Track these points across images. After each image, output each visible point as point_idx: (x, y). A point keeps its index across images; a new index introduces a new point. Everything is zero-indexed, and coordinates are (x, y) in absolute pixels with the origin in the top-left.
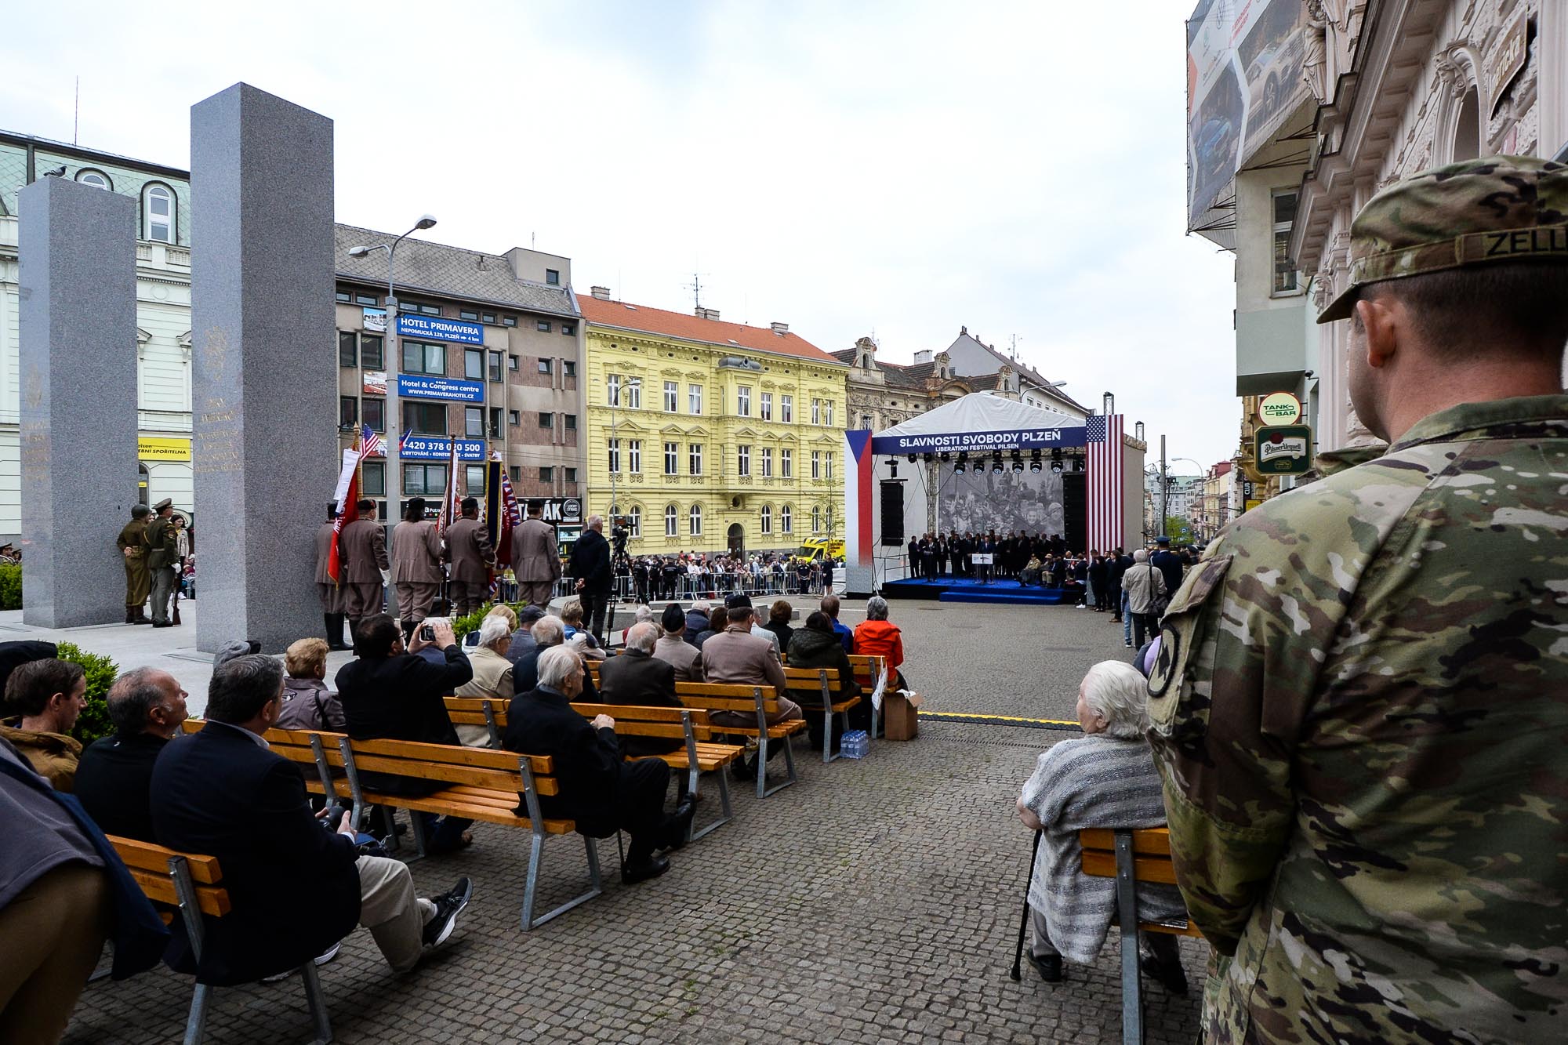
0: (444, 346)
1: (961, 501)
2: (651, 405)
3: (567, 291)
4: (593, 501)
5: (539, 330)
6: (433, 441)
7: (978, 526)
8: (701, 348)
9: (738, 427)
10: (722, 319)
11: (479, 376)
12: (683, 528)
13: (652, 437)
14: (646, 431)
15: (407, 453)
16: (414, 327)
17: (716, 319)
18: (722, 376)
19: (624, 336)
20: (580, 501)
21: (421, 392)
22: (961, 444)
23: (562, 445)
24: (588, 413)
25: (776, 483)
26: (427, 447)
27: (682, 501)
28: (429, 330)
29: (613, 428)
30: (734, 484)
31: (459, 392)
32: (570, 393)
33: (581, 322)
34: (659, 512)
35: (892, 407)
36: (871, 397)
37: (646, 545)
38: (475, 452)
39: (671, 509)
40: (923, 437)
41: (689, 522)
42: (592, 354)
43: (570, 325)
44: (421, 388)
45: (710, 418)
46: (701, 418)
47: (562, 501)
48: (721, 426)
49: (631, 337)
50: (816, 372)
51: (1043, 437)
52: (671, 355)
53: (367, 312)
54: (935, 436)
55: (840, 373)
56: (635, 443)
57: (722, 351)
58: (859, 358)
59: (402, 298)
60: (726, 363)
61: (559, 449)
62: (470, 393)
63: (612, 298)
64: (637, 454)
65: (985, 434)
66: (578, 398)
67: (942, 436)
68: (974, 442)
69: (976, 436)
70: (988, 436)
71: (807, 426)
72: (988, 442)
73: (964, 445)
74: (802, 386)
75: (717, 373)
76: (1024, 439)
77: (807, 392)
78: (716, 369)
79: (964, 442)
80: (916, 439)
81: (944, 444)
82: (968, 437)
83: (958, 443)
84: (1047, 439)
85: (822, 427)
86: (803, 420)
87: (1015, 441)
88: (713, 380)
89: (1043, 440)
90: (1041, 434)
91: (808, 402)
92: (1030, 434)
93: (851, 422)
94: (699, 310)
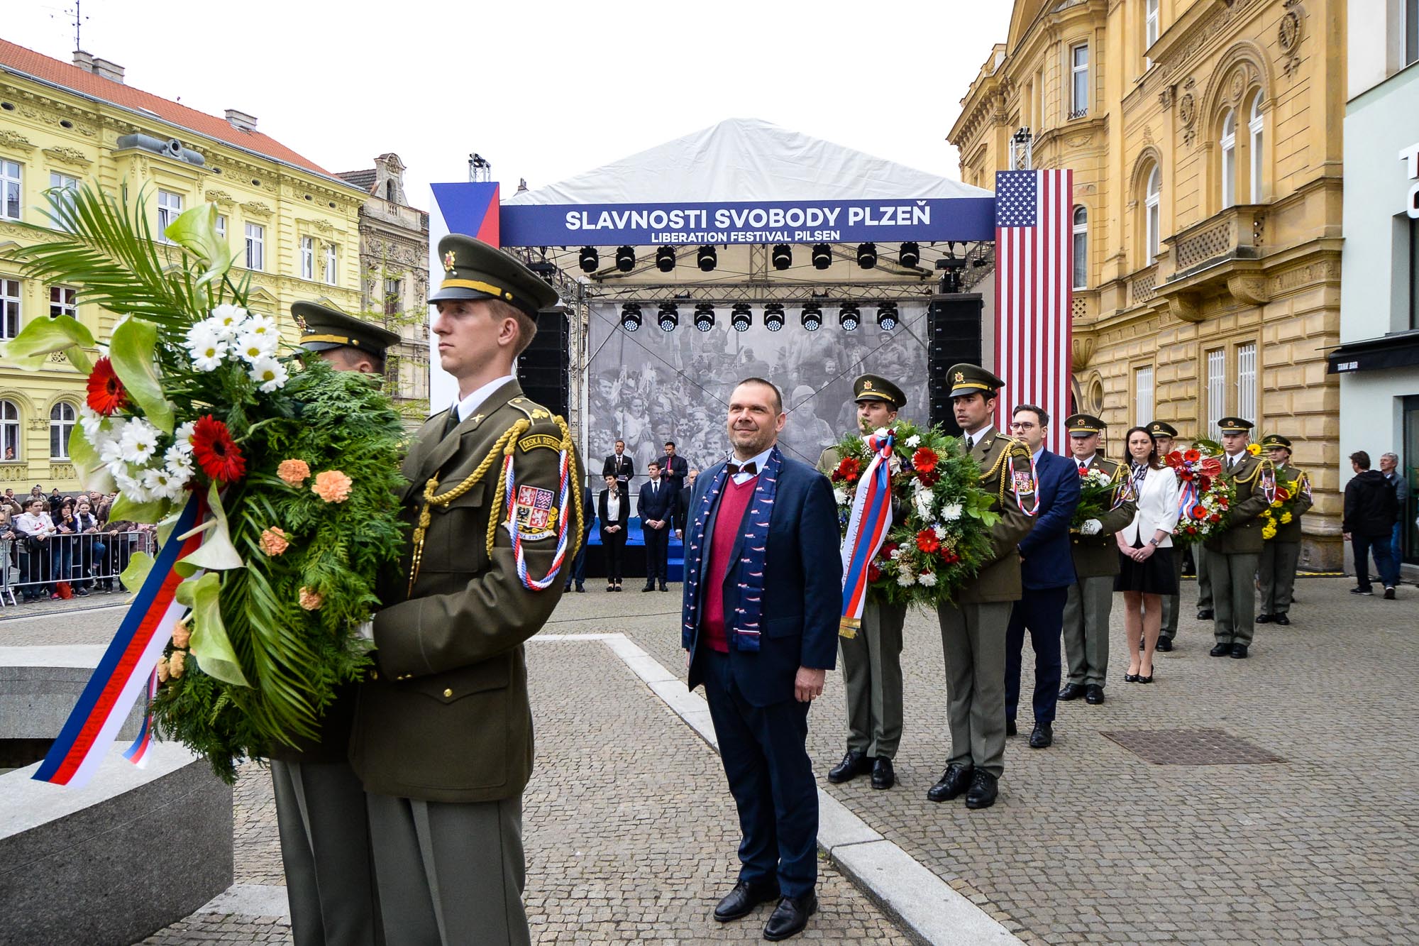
1: (632, 383)
7: (663, 428)
8: (79, 106)
10: (127, 81)
17: (117, 79)
18: (124, 168)
22: (712, 227)
27: (33, 394)
39: (8, 407)
40: (621, 209)
41: (48, 434)
50: (309, 193)
51: (894, 217)
52: (6, 107)
54: (651, 208)
57: (125, 120)
58: (380, 182)
60: (134, 143)
65: (767, 206)
67: (668, 208)
68: (739, 224)
69: (746, 211)
70: (772, 211)
71: (290, 279)
72: (772, 224)
73: (718, 230)
74: (283, 212)
75: (115, 160)
76: (852, 220)
77: (292, 222)
78: (112, 151)
79: (718, 224)
80: (605, 214)
81: (672, 224)
82: (727, 213)
83: (704, 225)
84: (900, 222)
85: (319, 285)
86: (283, 267)
87: (832, 223)
88: (105, 171)
89: (893, 223)
90: (890, 210)
91: (294, 240)
92: (868, 210)
93: (368, 284)
94: (82, 57)
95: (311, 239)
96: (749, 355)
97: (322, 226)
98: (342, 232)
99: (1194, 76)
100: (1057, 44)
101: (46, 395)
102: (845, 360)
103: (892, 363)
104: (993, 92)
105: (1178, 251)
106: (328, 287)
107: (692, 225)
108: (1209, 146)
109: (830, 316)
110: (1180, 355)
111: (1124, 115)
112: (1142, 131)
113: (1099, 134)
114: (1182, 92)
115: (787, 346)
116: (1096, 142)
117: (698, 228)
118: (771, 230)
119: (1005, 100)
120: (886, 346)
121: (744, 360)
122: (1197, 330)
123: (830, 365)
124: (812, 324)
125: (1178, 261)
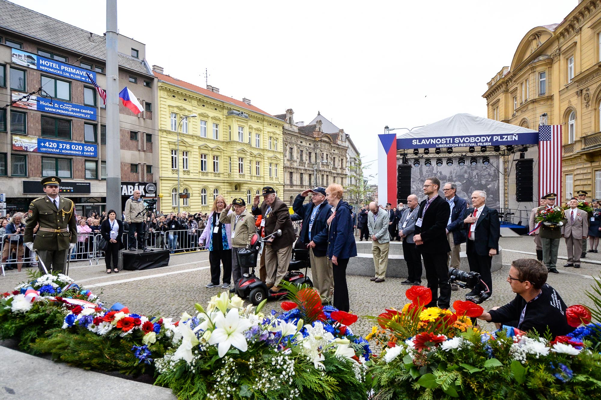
0: (70, 83)
2: (194, 132)
3: (143, 62)
4: (163, 185)
5: (130, 81)
6: (62, 143)
8: (219, 104)
9: (239, 147)
10: (220, 93)
11: (93, 104)
12: (210, 201)
13: (195, 150)
14: (191, 146)
15: (44, 149)
16: (49, 67)
17: (217, 92)
18: (230, 120)
19: (180, 91)
20: (155, 184)
21: (54, 110)
22: (454, 143)
23: (144, 151)
24: (160, 134)
25: (253, 178)
26: (58, 146)
27: (210, 186)
28: (60, 70)
29: (174, 143)
30: (236, 177)
31: (80, 112)
32: (148, 121)
33: (156, 80)
34: (198, 192)
35: (301, 144)
36: (293, 138)
37: (192, 210)
38: (91, 152)
39: (204, 190)
40: (428, 139)
42: (162, 99)
43: (149, 81)
44: (54, 108)
45: (223, 142)
46: (219, 141)
47: (144, 184)
48: (229, 146)
49: (184, 92)
50: (271, 123)
51: (507, 138)
52: (203, 106)
53: (14, 51)
54: (436, 138)
55: (279, 125)
56: (186, 153)
57: (230, 107)
58: (287, 118)
59: (40, 47)
60: (233, 113)
61: (142, 153)
62: (88, 114)
63: (165, 73)
64: (186, 159)
65: (470, 137)
66: (153, 124)
67: (441, 138)
68: (462, 141)
69: (463, 138)
70: (471, 138)
71: (267, 150)
72: (471, 141)
73: (455, 143)
74: (265, 130)
75: (227, 118)
76: (494, 140)
77: (266, 133)
78: (226, 116)
79: (455, 142)
80: (423, 140)
81: (442, 142)
82: (458, 139)
83: (451, 142)
84: (509, 140)
85: (273, 151)
86: (265, 146)
87: (489, 141)
88: (225, 122)
89: (507, 140)
90: (506, 137)
91: (267, 138)
92: (499, 137)
93: (285, 150)
94: (210, 87)
95: (271, 137)
96: (441, 173)
97: (274, 133)
98: (279, 135)
99: (589, 87)
100: (534, 72)
101: (212, 186)
102: (471, 174)
103: (486, 175)
104: (503, 83)
105: (585, 141)
106: (276, 152)
107: (448, 142)
108: (595, 109)
109: (467, 163)
110: (585, 171)
111: (560, 95)
112: (568, 101)
113: (550, 101)
114: (584, 92)
115: (453, 171)
116: (549, 103)
117: (450, 143)
118: (471, 143)
119: (507, 85)
120: (484, 170)
121: (439, 175)
122: (591, 164)
123: (466, 176)
124: (462, 164)
125: (585, 144)
